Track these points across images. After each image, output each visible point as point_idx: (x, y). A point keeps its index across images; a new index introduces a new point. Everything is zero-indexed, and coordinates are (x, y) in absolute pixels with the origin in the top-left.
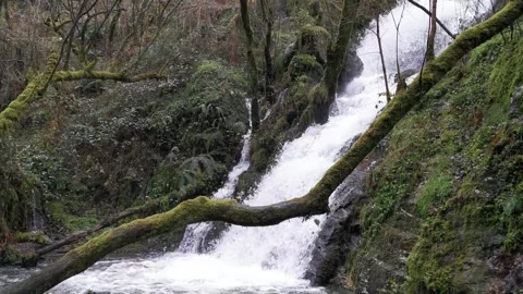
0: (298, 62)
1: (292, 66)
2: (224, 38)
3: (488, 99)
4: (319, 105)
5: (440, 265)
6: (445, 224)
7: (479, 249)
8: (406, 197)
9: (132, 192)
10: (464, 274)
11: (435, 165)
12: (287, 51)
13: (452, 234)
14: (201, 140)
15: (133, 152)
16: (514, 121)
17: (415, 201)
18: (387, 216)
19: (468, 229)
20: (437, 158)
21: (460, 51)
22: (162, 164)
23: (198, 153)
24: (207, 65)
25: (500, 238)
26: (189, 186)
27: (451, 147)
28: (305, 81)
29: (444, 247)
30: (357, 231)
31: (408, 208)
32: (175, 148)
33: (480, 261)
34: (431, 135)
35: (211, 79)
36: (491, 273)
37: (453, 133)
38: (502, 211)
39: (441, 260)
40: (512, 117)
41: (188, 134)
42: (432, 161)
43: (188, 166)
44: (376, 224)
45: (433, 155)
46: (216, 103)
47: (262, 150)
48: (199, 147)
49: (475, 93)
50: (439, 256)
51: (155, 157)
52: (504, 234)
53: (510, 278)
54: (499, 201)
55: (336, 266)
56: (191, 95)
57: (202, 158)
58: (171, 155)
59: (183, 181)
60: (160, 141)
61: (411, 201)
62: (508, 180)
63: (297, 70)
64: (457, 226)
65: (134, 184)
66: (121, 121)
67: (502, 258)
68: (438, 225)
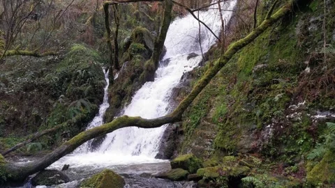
0: (135, 47)
1: (131, 49)
2: (84, 31)
3: (238, 70)
4: (150, 71)
5: (231, 139)
6: (231, 123)
7: (246, 131)
8: (206, 116)
9: (36, 122)
10: (241, 142)
11: (218, 100)
12: (125, 40)
13: (235, 127)
14: (81, 91)
15: (35, 98)
16: (255, 80)
17: (211, 117)
18: (196, 125)
19: (241, 124)
20: (218, 97)
21: (234, 51)
22: (54, 106)
23: (79, 98)
24: (76, 47)
25: (255, 126)
26: (77, 117)
27: (224, 92)
28: (139, 58)
29: (232, 132)
30: (182, 133)
31: (207, 120)
32: (62, 96)
33: (247, 136)
34: (214, 87)
35: (81, 55)
36: (252, 140)
37: (224, 86)
38: (255, 115)
39: (231, 138)
40: (254, 79)
41: (71, 87)
42: (217, 98)
43: (74, 105)
44: (192, 129)
45: (216, 96)
46: (87, 69)
47: (117, 96)
48: (80, 94)
49: (232, 67)
50: (230, 136)
51: (50, 101)
52: (256, 124)
53: (260, 140)
54: (254, 112)
55: (173, 150)
56: (69, 64)
57: (82, 101)
58: (60, 100)
59: (72, 114)
60: (53, 92)
61: (208, 117)
62: (256, 104)
63: (134, 52)
64: (237, 123)
65: (37, 117)
66: (26, 80)
67: (256, 133)
68: (229, 124)
